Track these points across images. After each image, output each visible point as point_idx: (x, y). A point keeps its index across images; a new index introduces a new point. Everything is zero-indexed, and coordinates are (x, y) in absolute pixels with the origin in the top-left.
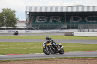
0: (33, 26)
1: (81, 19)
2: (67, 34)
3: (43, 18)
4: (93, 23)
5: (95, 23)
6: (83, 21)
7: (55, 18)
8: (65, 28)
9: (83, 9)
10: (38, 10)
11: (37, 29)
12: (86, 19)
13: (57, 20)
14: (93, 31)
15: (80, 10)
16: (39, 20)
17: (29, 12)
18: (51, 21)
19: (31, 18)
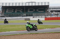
0: (4, 15)
1: (34, 10)
2: (26, 20)
3: (11, 10)
4: (42, 12)
5: (43, 12)
6: (36, 11)
7: (19, 10)
8: (25, 16)
9: (35, 4)
10: (8, 5)
11: (7, 16)
12: (37, 10)
13: (20, 11)
14: (42, 17)
15: (34, 5)
16: (8, 11)
17: (2, 6)
18: (16, 12)
19: (3, 10)
